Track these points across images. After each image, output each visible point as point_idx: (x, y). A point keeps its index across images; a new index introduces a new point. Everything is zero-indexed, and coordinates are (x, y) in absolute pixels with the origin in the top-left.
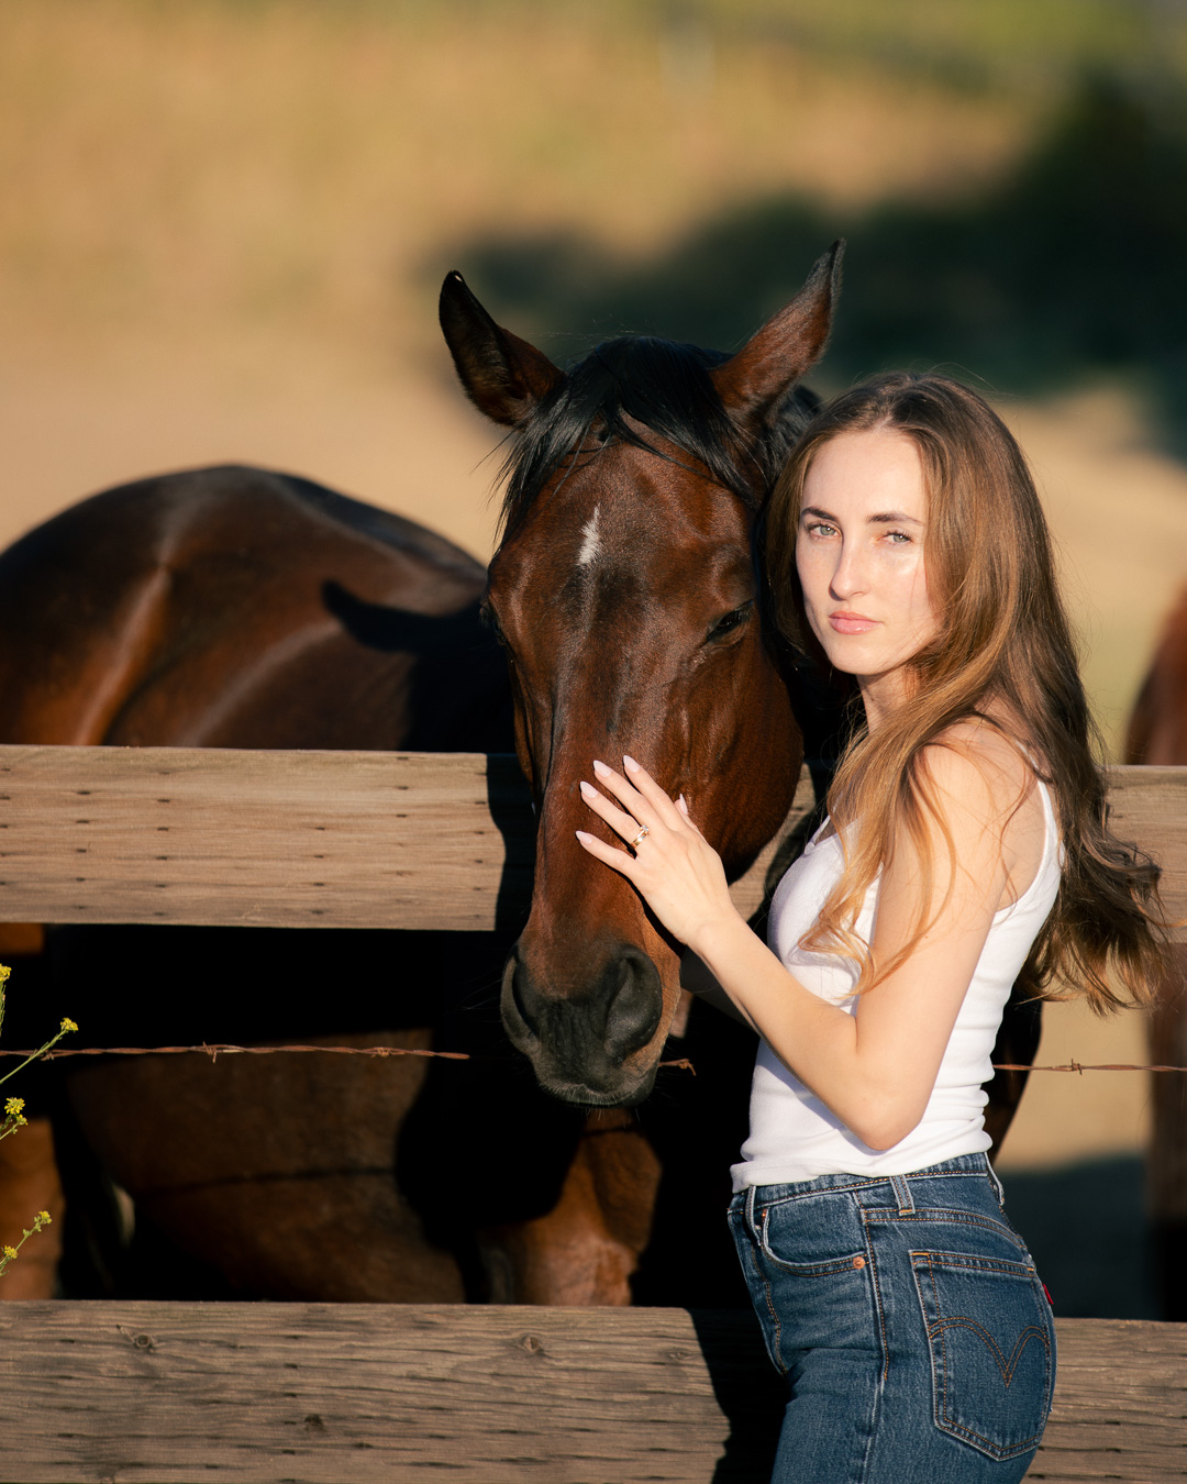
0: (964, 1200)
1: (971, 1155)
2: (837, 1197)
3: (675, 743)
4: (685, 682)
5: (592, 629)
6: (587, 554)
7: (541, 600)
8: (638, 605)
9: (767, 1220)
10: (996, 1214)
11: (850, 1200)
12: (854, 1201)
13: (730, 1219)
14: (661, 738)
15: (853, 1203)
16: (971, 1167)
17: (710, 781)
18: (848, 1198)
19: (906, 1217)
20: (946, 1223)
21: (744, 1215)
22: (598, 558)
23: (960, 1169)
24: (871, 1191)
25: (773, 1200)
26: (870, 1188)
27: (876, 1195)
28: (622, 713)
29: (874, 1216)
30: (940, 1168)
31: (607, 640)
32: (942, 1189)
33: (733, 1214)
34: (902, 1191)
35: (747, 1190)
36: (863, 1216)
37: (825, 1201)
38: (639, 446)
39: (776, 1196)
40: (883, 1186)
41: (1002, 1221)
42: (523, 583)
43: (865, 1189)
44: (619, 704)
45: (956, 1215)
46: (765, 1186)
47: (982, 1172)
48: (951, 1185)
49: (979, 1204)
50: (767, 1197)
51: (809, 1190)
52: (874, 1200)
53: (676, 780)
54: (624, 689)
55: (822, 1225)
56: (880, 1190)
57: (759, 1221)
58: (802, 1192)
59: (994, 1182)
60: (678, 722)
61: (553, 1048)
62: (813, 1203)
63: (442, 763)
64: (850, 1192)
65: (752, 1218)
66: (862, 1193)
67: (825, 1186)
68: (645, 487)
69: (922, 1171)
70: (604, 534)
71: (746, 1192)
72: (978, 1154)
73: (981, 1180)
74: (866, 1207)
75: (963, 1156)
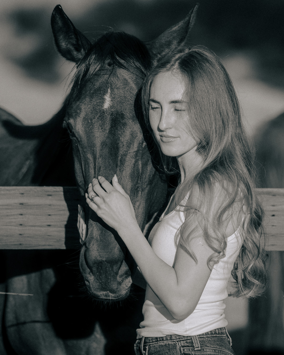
0: (218, 345)
1: (220, 328)
2: (173, 343)
3: (137, 173)
4: (141, 151)
5: (109, 131)
6: (107, 105)
7: (90, 121)
8: (125, 123)
9: (147, 350)
10: (229, 349)
11: (177, 344)
12: (179, 344)
13: (135, 348)
14: (133, 170)
15: (178, 345)
16: (220, 333)
17: (147, 187)
18: (176, 343)
19: (197, 351)
20: (211, 353)
21: (140, 347)
22: (111, 107)
23: (216, 333)
24: (185, 341)
25: (150, 343)
26: (185, 340)
27: (187, 343)
28: (121, 161)
29: (186, 350)
30: (209, 333)
31: (115, 135)
32: (210, 341)
33: (136, 346)
34: (196, 341)
35: (142, 338)
36: (182, 350)
37: (168, 344)
38: (123, 68)
39: (151, 341)
40: (189, 339)
41: (231, 352)
42: (82, 115)
43: (183, 340)
44: (120, 158)
45: (215, 350)
46: (148, 338)
47: (224, 334)
48: (213, 339)
49: (223, 346)
50: (148, 341)
51: (163, 340)
52: (186, 344)
53: (137, 186)
54: (121, 152)
55: (167, 353)
56: (188, 341)
57: (145, 349)
58: (160, 340)
59: (228, 338)
60: (138, 165)
61: (98, 278)
62: (164, 345)
63: (8, 190)
64: (178, 341)
65: (142, 348)
66: (182, 342)
67: (169, 339)
68: (126, 83)
69: (203, 334)
70: (113, 99)
71: (140, 339)
72: (223, 328)
73: (224, 337)
74: (183, 347)
75: (218, 329)
